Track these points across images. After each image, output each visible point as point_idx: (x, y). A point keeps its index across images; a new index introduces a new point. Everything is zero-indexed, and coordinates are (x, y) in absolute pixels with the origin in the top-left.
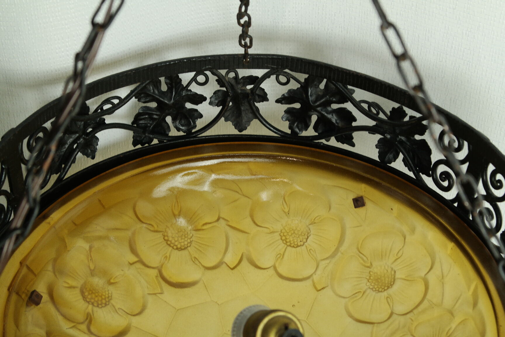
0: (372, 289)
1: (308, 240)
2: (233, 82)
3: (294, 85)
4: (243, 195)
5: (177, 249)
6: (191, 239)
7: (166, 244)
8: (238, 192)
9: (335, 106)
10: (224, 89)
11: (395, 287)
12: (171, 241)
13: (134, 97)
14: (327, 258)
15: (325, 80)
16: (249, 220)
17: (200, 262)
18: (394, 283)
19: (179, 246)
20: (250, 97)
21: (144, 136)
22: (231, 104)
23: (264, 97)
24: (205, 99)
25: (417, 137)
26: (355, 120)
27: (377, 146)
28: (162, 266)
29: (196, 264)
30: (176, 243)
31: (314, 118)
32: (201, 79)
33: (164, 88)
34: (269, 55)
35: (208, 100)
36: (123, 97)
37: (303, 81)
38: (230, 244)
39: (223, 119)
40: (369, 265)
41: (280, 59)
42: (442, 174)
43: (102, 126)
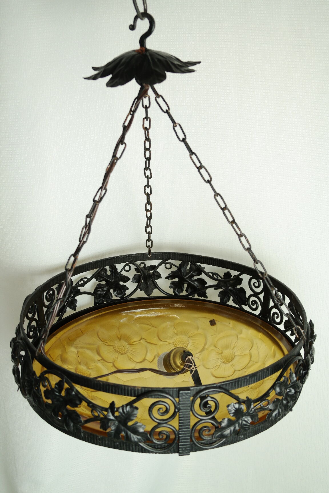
0: (224, 363)
1: (188, 345)
2: (143, 269)
3: (174, 269)
4: (153, 326)
5: (121, 354)
6: (128, 349)
7: (115, 352)
8: (149, 325)
9: (195, 278)
10: (139, 273)
11: (235, 359)
12: (117, 350)
13: (94, 278)
14: (199, 353)
15: (190, 263)
16: (157, 338)
17: (134, 360)
18: (234, 358)
19: (122, 353)
20: (152, 276)
21: (99, 300)
22: (143, 281)
23: (159, 276)
24: (129, 279)
25: (238, 287)
26: (206, 283)
27: (219, 296)
28: (114, 361)
29: (131, 361)
30: (120, 351)
31: (186, 285)
32: (127, 268)
33: (109, 273)
34: (161, 252)
35: (131, 280)
36: (89, 278)
37: (178, 266)
38: (148, 351)
39: (139, 289)
40: (221, 352)
41: (166, 254)
42: (252, 301)
43: (79, 293)
